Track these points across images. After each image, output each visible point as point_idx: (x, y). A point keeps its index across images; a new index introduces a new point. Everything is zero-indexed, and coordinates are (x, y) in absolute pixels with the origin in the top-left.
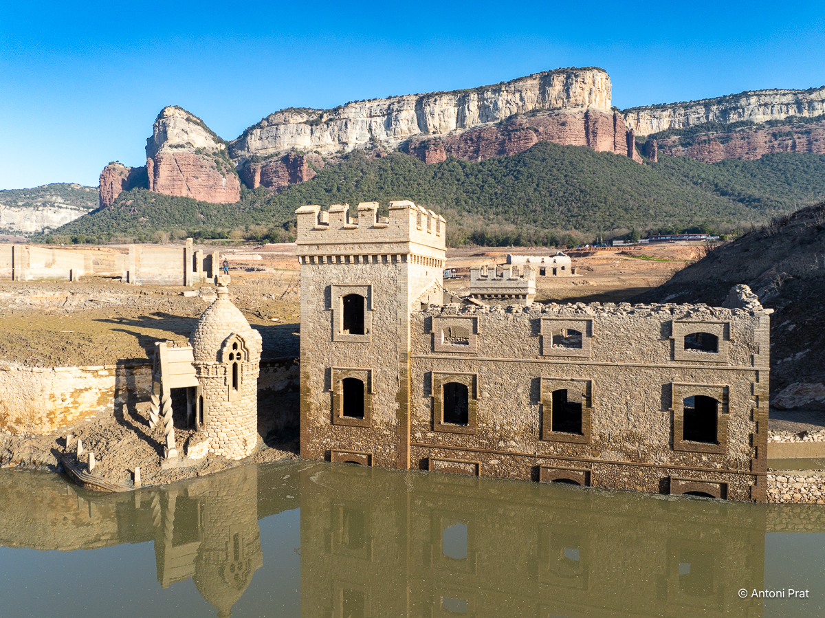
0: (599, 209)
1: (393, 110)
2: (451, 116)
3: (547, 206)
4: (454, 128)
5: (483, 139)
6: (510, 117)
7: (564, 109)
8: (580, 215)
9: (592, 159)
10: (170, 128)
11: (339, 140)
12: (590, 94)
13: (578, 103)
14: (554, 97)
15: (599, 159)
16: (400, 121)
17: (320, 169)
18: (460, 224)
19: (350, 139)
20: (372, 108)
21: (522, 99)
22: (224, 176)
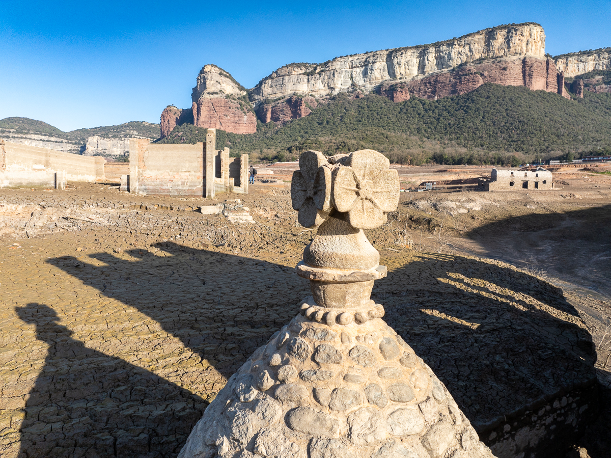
0: (535, 135)
1: (369, 62)
2: (414, 65)
3: (491, 133)
4: (416, 74)
5: (439, 82)
6: (461, 65)
7: (505, 57)
8: (520, 140)
9: (528, 96)
10: (209, 81)
11: (328, 86)
12: (527, 44)
13: (517, 51)
14: (497, 48)
15: (534, 96)
16: (375, 70)
17: (314, 108)
18: (423, 148)
19: (336, 85)
20: (354, 61)
21: (470, 50)
22: (245, 115)
